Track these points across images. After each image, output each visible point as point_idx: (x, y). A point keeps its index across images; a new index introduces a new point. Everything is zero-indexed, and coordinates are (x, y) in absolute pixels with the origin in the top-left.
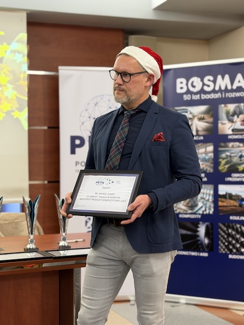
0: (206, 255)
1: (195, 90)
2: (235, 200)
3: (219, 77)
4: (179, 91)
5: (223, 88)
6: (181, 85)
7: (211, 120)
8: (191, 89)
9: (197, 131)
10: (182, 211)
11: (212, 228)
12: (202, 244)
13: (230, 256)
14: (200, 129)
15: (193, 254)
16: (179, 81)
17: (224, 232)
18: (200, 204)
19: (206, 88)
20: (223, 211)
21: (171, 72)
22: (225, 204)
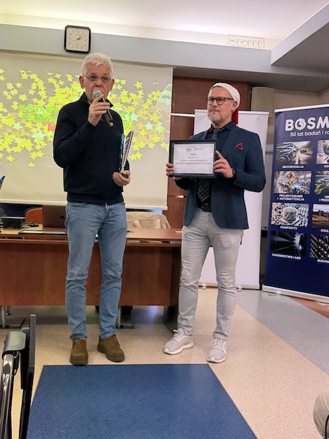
0: (299, 258)
1: (300, 129)
2: (326, 217)
3: (321, 118)
4: (287, 129)
5: (323, 127)
6: (289, 125)
7: (311, 153)
8: (297, 128)
9: (299, 161)
10: (282, 224)
11: (305, 238)
12: (297, 250)
13: (319, 261)
14: (301, 159)
15: (289, 257)
16: (288, 121)
17: (315, 241)
18: (297, 219)
19: (309, 127)
20: (315, 225)
21: (282, 114)
22: (317, 219)
